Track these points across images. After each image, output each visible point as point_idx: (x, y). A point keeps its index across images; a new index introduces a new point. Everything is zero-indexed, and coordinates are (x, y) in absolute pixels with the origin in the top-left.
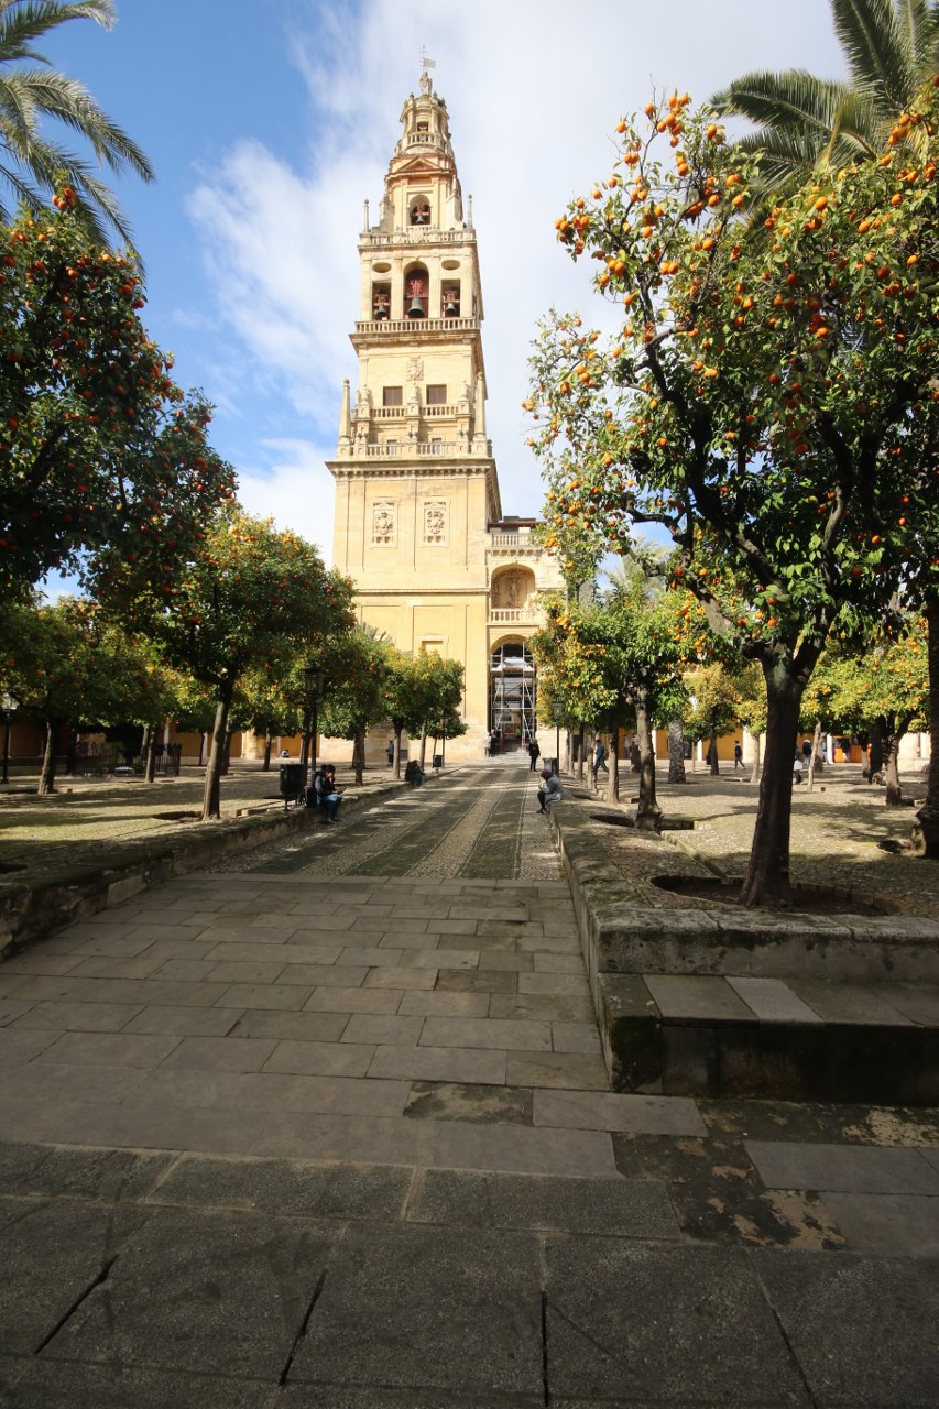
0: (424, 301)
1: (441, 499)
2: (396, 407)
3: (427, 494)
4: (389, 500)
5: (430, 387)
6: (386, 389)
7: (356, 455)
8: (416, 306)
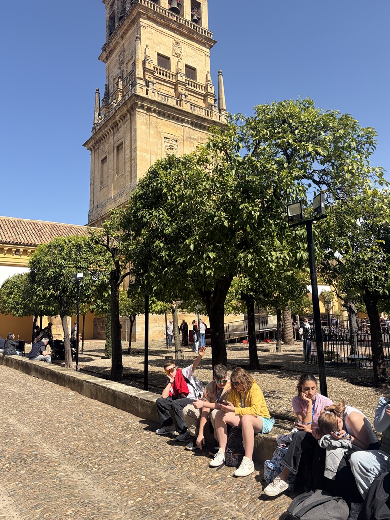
0: (181, 5)
2: (165, 70)
4: (174, 137)
5: (187, 66)
6: (159, 54)
7: (151, 96)
8: (176, 6)
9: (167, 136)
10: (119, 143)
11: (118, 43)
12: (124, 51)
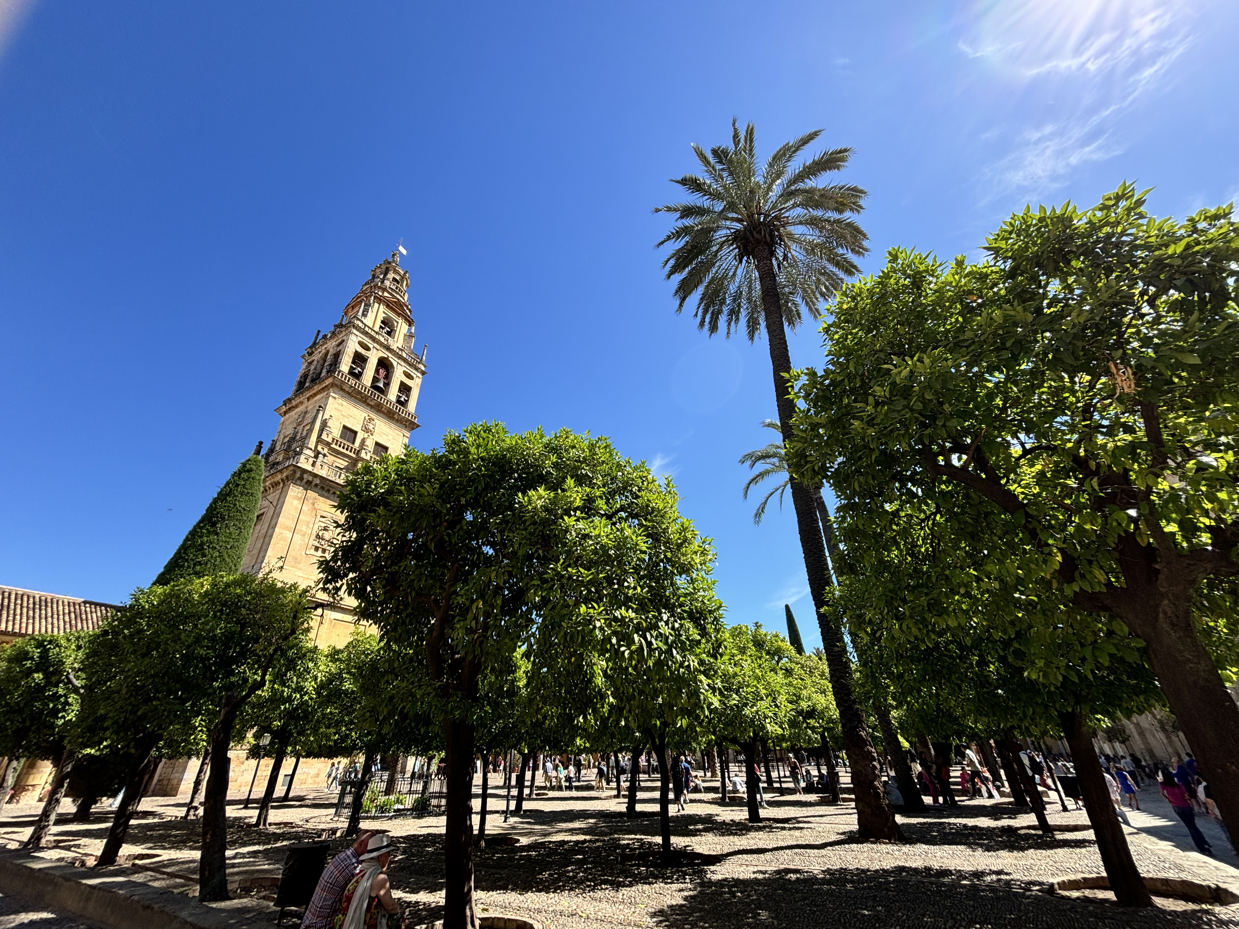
0: (387, 385)
2: (347, 443)
5: (377, 444)
6: (345, 427)
7: (317, 471)
8: (381, 385)
9: (324, 514)
10: (261, 512)
11: (302, 403)
12: (306, 413)
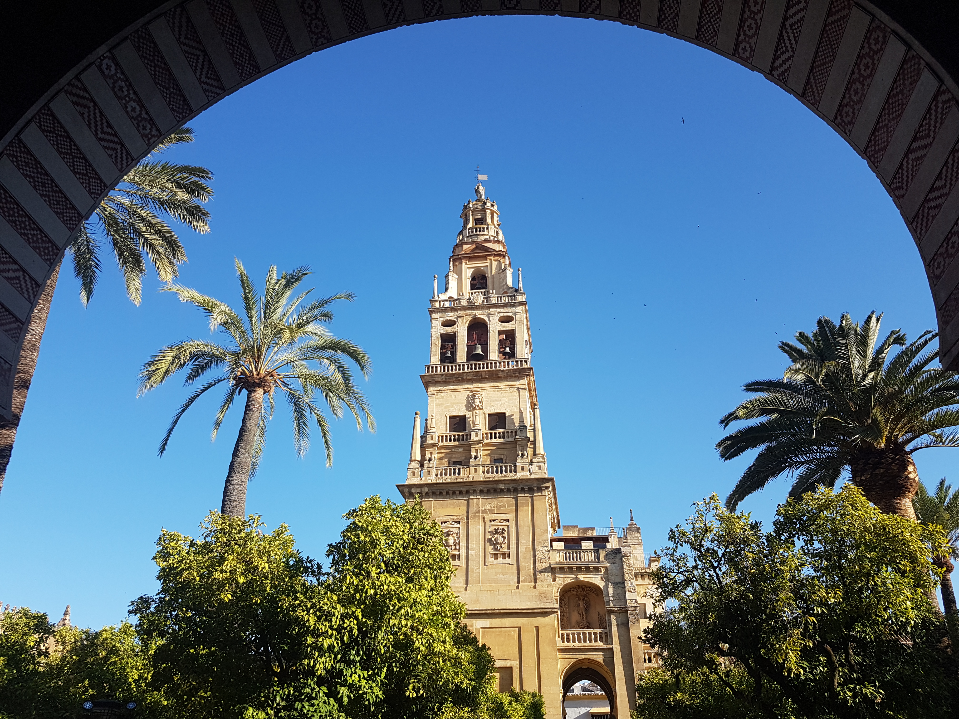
1: (505, 517)
2: (460, 433)
3: (491, 512)
4: (455, 518)
5: (491, 415)
6: (452, 418)
7: (426, 479)
8: (479, 351)
9: (445, 519)
